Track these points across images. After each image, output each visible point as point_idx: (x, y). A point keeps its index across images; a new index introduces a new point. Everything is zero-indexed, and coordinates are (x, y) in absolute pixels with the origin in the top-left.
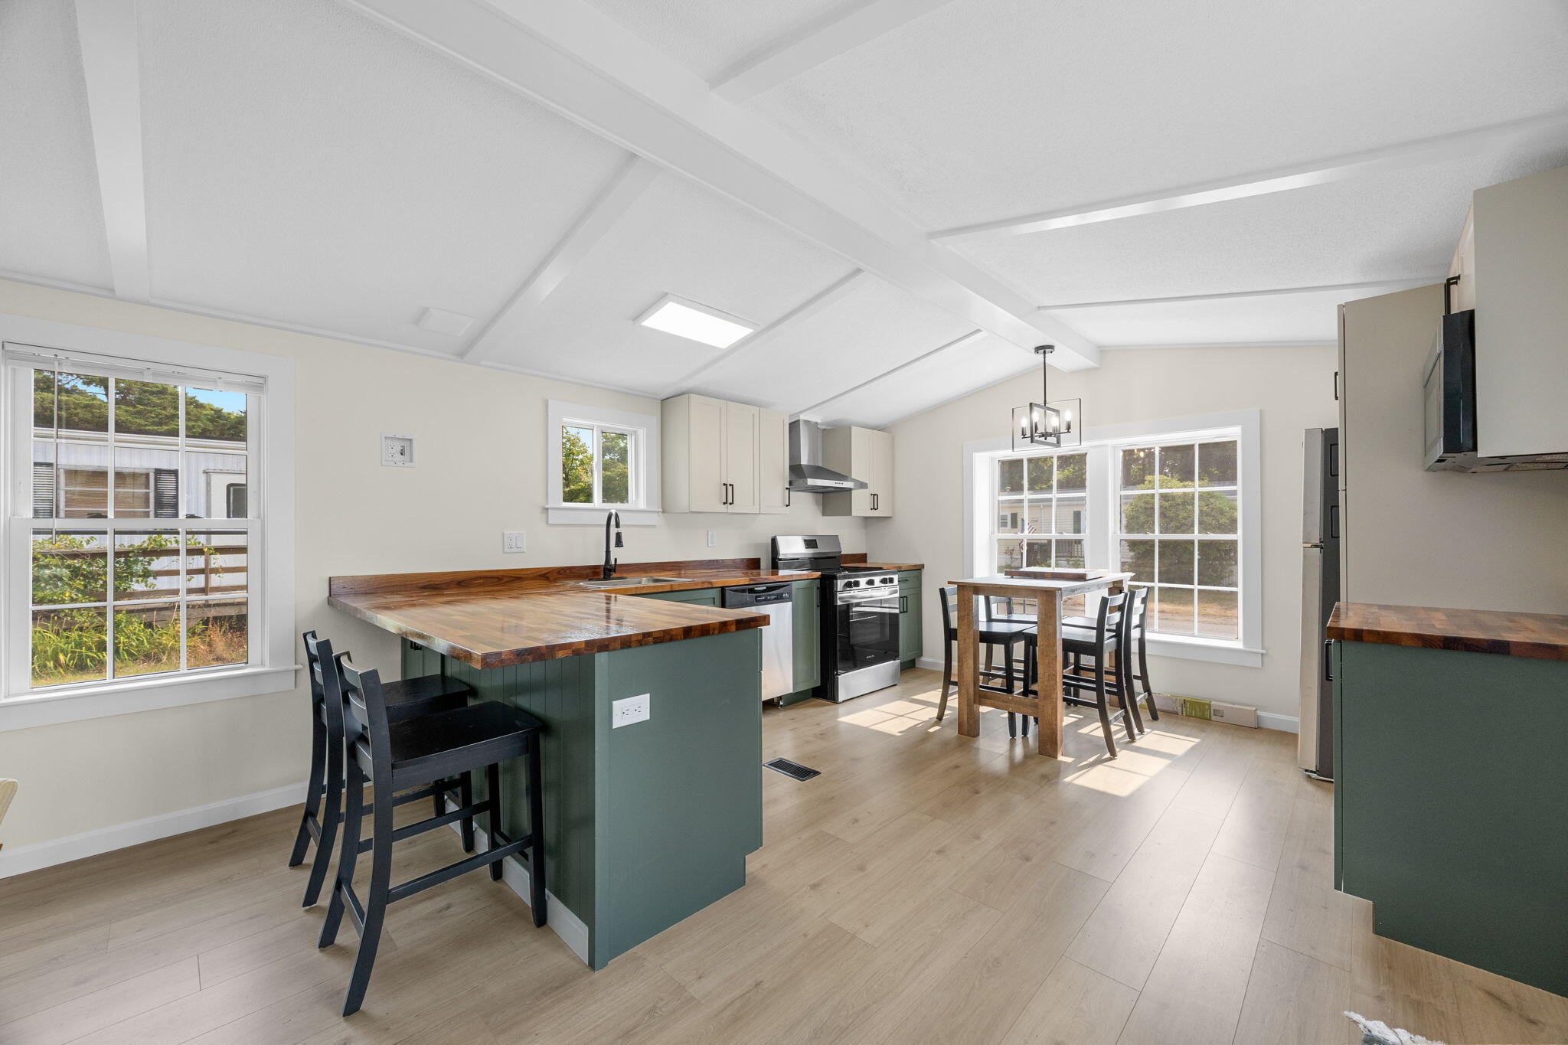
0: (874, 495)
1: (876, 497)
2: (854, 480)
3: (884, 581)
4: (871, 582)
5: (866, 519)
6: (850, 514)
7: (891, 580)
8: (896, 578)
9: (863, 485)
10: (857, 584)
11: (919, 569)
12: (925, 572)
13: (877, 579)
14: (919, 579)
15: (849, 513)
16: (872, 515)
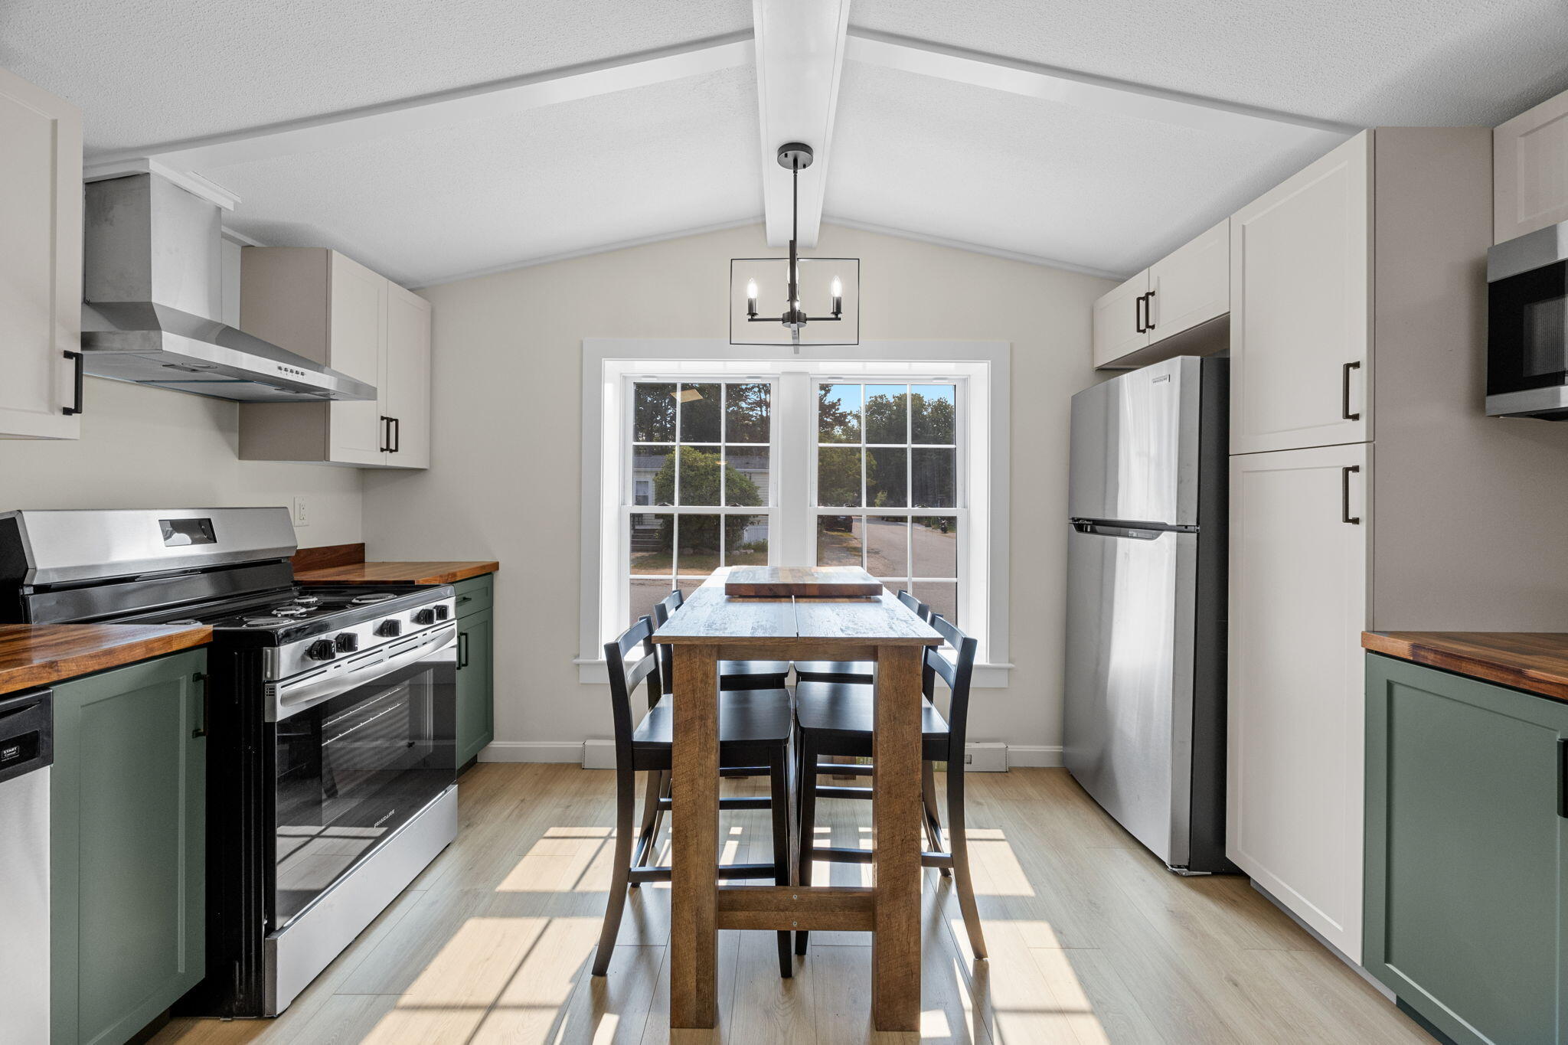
0: (389, 420)
1: (393, 424)
2: (334, 373)
3: (425, 618)
4: (390, 629)
5: (365, 473)
6: (325, 456)
7: (442, 612)
8: (450, 603)
9: (361, 391)
10: (347, 643)
11: (487, 572)
12: (500, 578)
13: (405, 619)
14: (489, 592)
15: (322, 453)
16: (383, 463)
